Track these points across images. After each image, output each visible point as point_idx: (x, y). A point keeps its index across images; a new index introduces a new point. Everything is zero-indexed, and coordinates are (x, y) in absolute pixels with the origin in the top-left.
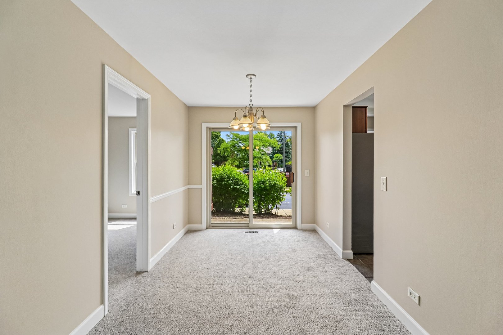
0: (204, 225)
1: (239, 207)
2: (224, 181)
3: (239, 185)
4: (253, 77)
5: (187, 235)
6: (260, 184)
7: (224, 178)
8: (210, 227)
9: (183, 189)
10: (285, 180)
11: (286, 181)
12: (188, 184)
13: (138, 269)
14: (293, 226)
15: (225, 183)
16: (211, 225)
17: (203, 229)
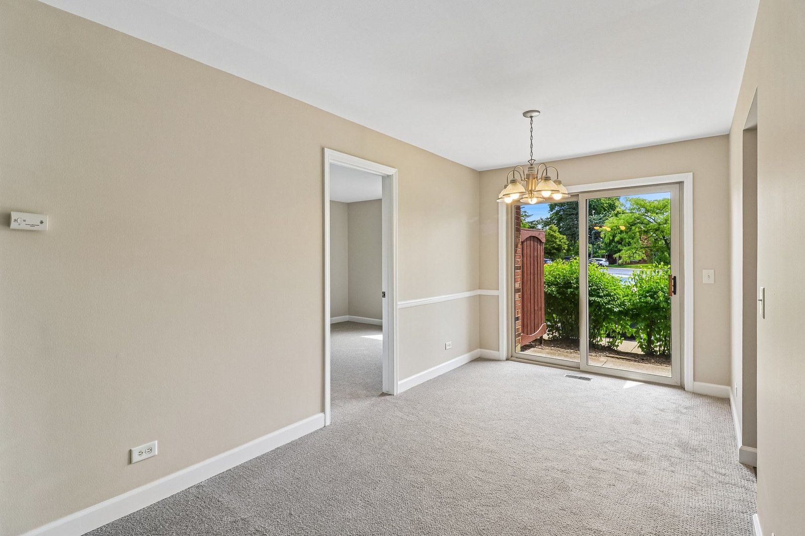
0: (503, 353)
1: (608, 336)
2: (571, 287)
3: (601, 297)
4: (534, 114)
5: (476, 363)
6: (646, 297)
7: (570, 283)
8: (512, 358)
9: (467, 294)
12: (479, 289)
13: (384, 391)
15: (571, 292)
16: (515, 355)
17: (501, 358)
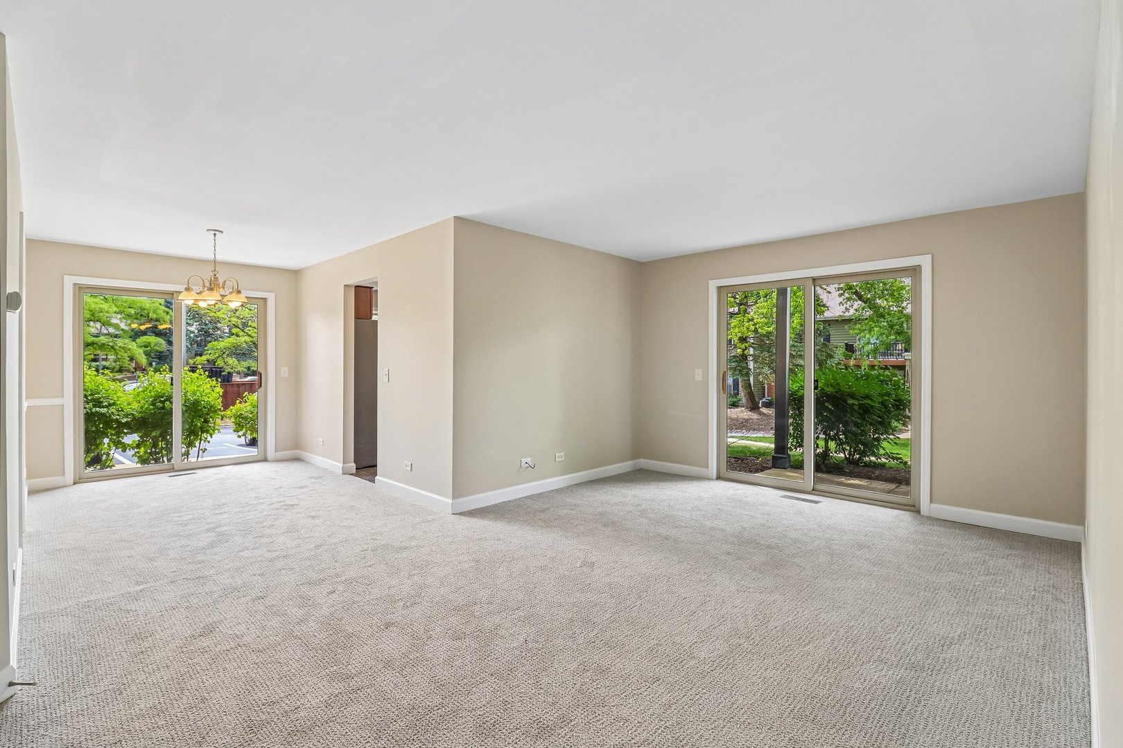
0: (70, 476)
8: (82, 480)
10: (219, 393)
11: (221, 394)
14: (261, 457)
16: (82, 476)
17: (69, 483)
